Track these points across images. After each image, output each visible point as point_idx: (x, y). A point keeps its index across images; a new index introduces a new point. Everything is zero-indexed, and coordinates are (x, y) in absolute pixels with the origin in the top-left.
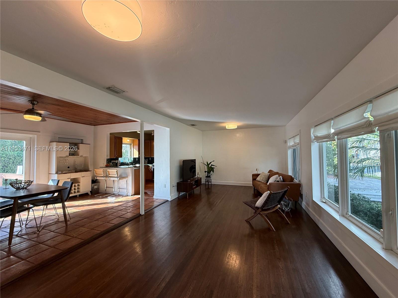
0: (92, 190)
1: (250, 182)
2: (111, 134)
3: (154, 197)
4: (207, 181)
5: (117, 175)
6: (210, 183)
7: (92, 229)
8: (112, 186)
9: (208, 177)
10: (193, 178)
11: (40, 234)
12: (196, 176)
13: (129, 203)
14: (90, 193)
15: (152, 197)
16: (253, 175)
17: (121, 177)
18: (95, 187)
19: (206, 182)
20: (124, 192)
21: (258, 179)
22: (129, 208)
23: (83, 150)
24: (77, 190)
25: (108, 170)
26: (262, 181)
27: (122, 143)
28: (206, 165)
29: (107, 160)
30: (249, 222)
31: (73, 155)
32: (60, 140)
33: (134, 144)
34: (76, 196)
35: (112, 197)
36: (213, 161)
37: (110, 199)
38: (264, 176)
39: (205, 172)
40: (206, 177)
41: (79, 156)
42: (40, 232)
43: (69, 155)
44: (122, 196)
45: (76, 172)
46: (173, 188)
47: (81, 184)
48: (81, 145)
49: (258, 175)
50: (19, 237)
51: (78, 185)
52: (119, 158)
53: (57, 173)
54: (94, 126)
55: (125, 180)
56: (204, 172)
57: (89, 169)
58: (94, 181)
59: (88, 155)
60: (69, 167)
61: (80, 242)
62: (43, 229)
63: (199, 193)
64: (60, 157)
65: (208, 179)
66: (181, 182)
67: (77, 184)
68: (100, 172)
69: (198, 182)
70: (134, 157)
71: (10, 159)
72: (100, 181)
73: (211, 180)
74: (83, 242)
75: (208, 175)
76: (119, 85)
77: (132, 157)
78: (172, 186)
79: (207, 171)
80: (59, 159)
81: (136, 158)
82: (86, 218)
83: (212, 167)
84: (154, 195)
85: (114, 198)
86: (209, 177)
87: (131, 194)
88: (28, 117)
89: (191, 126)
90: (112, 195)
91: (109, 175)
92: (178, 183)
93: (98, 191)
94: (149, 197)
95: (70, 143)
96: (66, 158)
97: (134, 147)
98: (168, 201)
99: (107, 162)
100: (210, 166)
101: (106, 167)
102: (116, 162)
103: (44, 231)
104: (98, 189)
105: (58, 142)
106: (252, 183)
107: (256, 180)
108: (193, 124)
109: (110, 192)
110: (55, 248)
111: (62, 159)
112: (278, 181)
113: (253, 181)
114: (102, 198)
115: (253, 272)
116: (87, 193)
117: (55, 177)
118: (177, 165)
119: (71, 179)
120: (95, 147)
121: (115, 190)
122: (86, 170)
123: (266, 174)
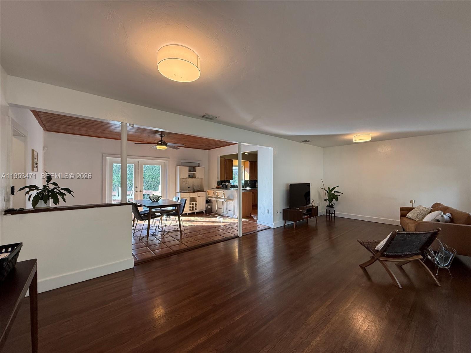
0: (206, 209)
1: (396, 220)
2: (221, 157)
3: (257, 222)
4: (329, 212)
5: (224, 197)
6: (333, 215)
7: (196, 240)
8: (221, 208)
9: (330, 206)
10: (306, 206)
11: (165, 237)
12: (310, 204)
13: (232, 225)
14: (204, 212)
15: (255, 222)
16: (402, 209)
17: (228, 199)
18: (208, 207)
19: (326, 213)
20: (231, 214)
21: (410, 215)
22: (231, 229)
23: (199, 173)
24: (194, 208)
25: (217, 191)
26: (415, 219)
27: (232, 166)
28: (327, 191)
29: (218, 182)
30: (364, 268)
31: (192, 177)
32: (183, 165)
33: (245, 166)
34: (194, 213)
35: (221, 217)
36: (337, 186)
37: (218, 219)
38: (420, 212)
39: (326, 200)
40: (327, 206)
41: (196, 177)
42: (165, 235)
43: (188, 177)
44: (230, 217)
45: (194, 192)
46: (277, 215)
47: (197, 203)
48: (197, 168)
49: (410, 209)
50: (153, 236)
51: (196, 204)
52: (230, 181)
53: (180, 192)
54: (208, 150)
55: (231, 202)
56: (324, 200)
57: (203, 190)
58: (208, 202)
59: (203, 177)
60: (189, 188)
61: (185, 248)
62: (167, 234)
63: (315, 225)
64: (183, 179)
65: (330, 210)
66: (288, 209)
67: (194, 203)
68: (211, 192)
69: (313, 211)
70: (245, 180)
71: (158, 180)
72: (213, 202)
73: (334, 211)
74: (187, 248)
75: (329, 204)
76: (212, 112)
77: (244, 180)
78: (276, 213)
79: (328, 198)
80: (182, 180)
81: (247, 181)
82: (195, 232)
83: (336, 194)
84: (257, 220)
85: (222, 218)
86: (332, 207)
87: (237, 216)
88: (159, 147)
89: (303, 142)
90: (221, 215)
91: (218, 197)
92: (284, 210)
93: (211, 211)
94: (253, 222)
95: (189, 167)
96: (187, 180)
97: (245, 169)
98: (271, 228)
99: (218, 184)
100: (333, 192)
101: (217, 189)
102: (225, 184)
103: (167, 235)
104: (211, 209)
105: (181, 166)
106: (399, 221)
107: (406, 217)
108: (306, 140)
109: (220, 213)
110: (170, 248)
111: (184, 180)
112: (438, 221)
113: (401, 218)
114: (213, 217)
115: (332, 319)
116: (203, 212)
117: (179, 195)
118: (283, 189)
119: (190, 198)
120: (209, 170)
121: (224, 212)
122: (202, 191)
123: (424, 209)
